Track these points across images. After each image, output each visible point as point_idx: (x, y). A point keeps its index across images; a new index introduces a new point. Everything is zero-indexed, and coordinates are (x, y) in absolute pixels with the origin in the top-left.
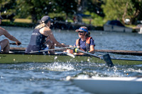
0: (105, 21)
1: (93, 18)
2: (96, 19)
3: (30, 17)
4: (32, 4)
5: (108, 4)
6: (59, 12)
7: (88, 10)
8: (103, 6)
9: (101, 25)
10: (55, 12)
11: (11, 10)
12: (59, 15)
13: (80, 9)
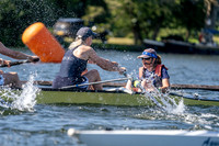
3: (132, 34)
4: (135, 16)
6: (176, 28)
10: (171, 28)
11: (102, 25)
12: (175, 32)
13: (209, 22)
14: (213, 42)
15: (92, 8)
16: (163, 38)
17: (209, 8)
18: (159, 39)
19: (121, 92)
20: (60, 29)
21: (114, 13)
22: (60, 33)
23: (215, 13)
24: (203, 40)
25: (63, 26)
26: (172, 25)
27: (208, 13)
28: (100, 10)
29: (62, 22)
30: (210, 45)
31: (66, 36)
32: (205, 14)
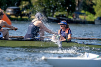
0: (95, 17)
1: (87, 15)
2: (89, 16)
4: (43, 6)
5: (98, 5)
6: (62, 11)
7: (83, 9)
8: (94, 7)
9: (93, 20)
10: (60, 11)
12: (62, 13)
13: (77, 9)
14: (79, 18)
15: (24, 2)
16: (56, 16)
17: (77, 2)
18: (54, 16)
19: (50, 41)
20: (9, 12)
21: (34, 4)
22: (9, 13)
23: (80, 5)
24: (75, 17)
25: (10, 10)
26: (60, 10)
27: (77, 5)
28: (27, 3)
29: (9, 9)
30: (77, 19)
31: (11, 15)
32: (75, 5)
